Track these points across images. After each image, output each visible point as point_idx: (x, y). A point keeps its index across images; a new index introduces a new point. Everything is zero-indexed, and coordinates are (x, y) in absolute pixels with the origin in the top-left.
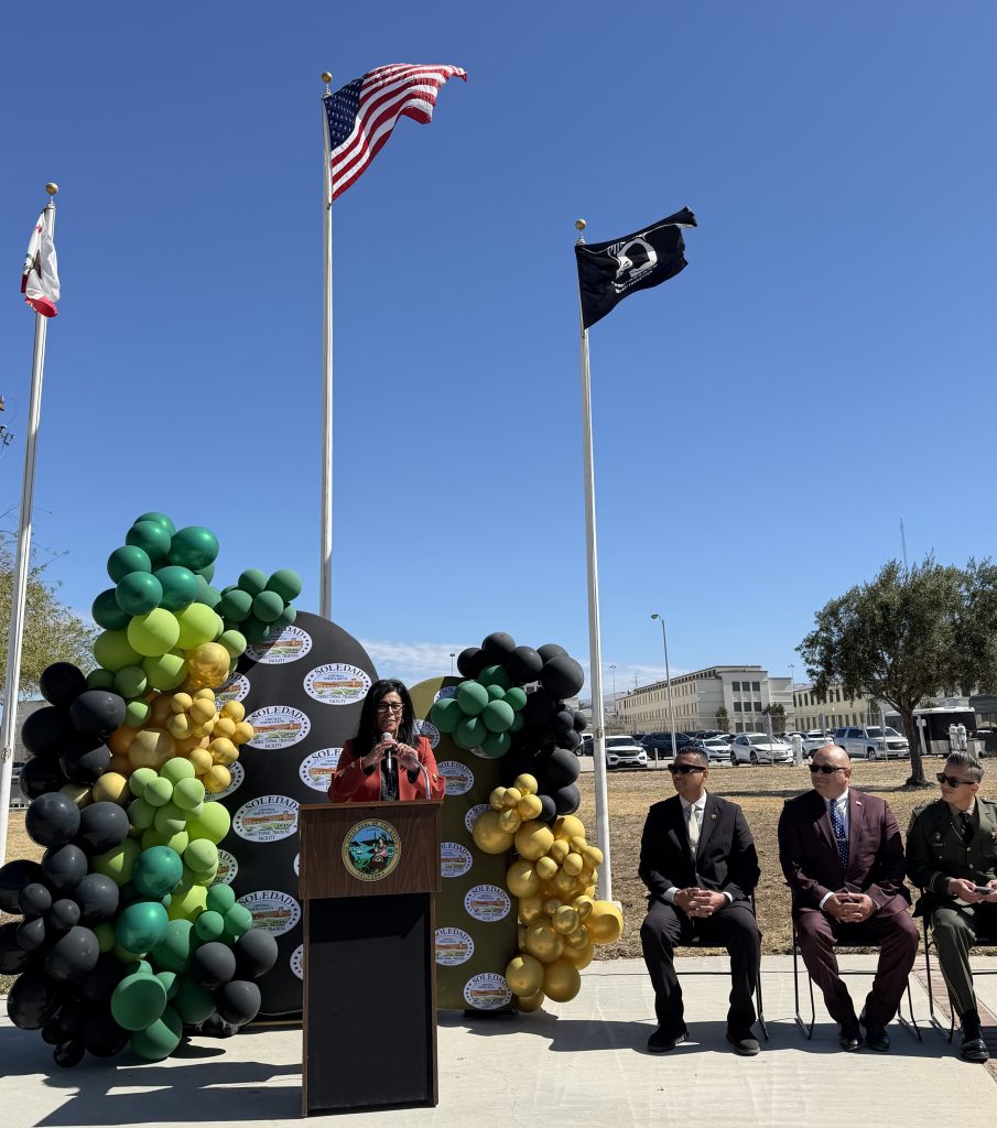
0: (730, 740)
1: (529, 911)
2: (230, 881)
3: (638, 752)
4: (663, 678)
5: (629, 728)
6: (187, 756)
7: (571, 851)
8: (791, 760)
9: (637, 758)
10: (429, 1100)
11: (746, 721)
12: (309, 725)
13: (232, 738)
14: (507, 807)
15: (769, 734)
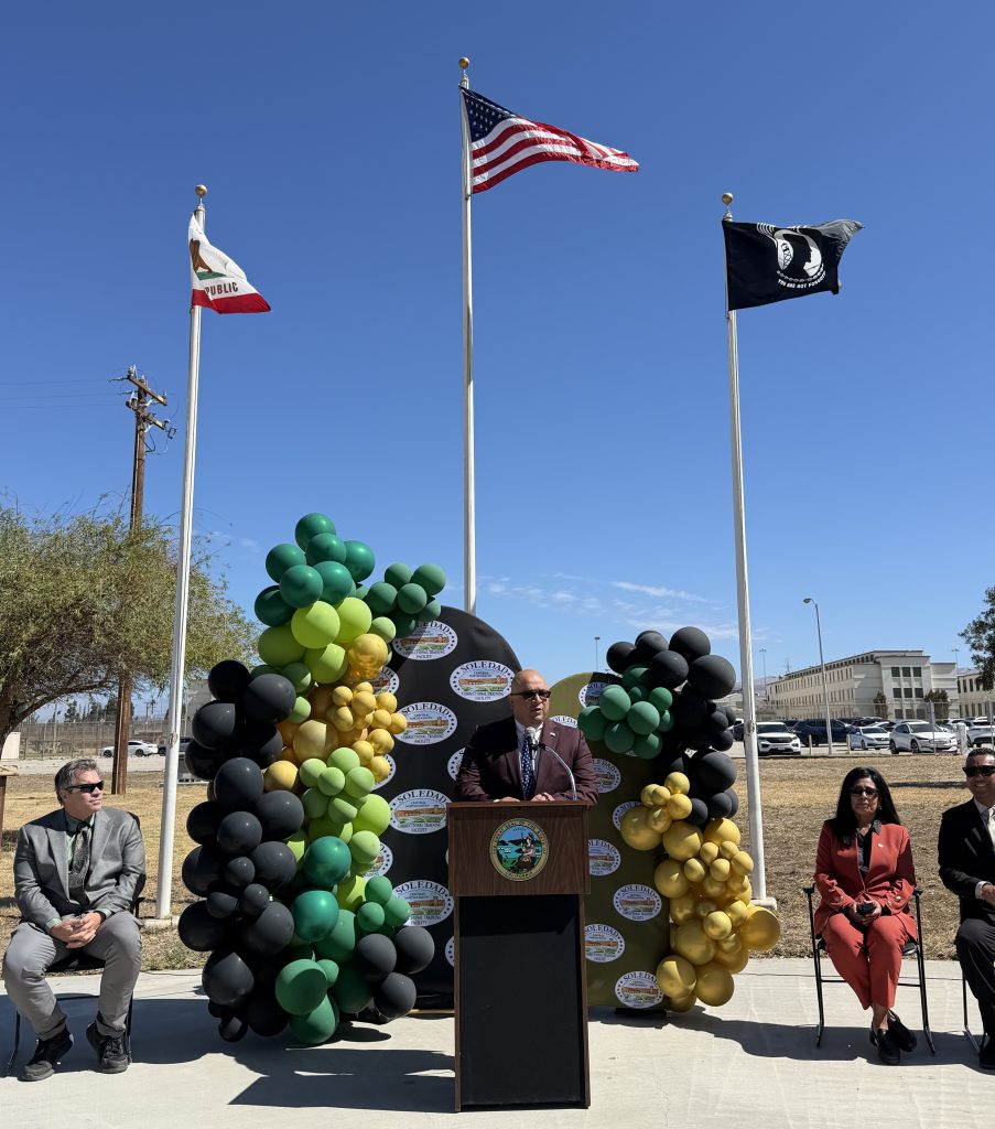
0: (889, 728)
1: (681, 911)
2: (386, 871)
3: (791, 740)
4: (816, 663)
5: (780, 713)
6: (350, 745)
7: (720, 856)
8: (954, 749)
9: (789, 745)
10: (580, 1100)
11: (906, 707)
12: (455, 722)
13: (389, 729)
14: (656, 807)
15: (931, 722)
